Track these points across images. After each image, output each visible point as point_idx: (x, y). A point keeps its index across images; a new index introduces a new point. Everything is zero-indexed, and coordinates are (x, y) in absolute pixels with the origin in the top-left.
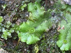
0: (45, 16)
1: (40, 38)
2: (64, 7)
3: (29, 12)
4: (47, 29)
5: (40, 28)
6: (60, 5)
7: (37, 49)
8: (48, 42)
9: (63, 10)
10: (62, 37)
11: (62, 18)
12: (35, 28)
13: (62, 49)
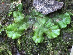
0: (25, 20)
1: (21, 35)
2: (37, 14)
3: (14, 17)
4: (26, 29)
5: (21, 28)
6: (35, 13)
7: (19, 42)
8: (27, 38)
9: (36, 16)
10: (36, 34)
11: (36, 21)
12: (18, 28)
13: (36, 42)
